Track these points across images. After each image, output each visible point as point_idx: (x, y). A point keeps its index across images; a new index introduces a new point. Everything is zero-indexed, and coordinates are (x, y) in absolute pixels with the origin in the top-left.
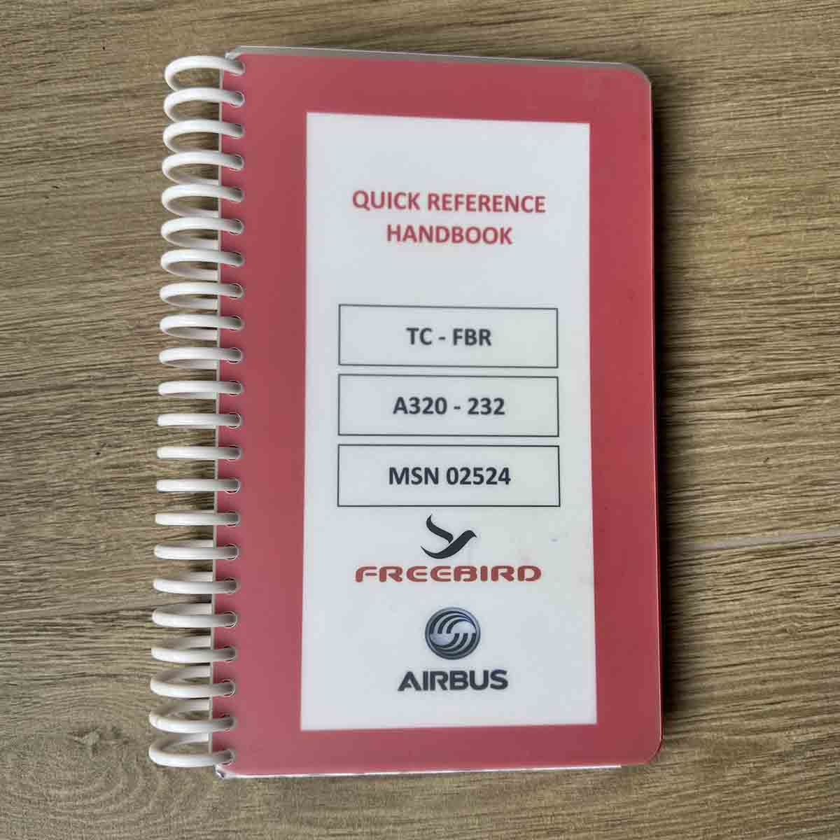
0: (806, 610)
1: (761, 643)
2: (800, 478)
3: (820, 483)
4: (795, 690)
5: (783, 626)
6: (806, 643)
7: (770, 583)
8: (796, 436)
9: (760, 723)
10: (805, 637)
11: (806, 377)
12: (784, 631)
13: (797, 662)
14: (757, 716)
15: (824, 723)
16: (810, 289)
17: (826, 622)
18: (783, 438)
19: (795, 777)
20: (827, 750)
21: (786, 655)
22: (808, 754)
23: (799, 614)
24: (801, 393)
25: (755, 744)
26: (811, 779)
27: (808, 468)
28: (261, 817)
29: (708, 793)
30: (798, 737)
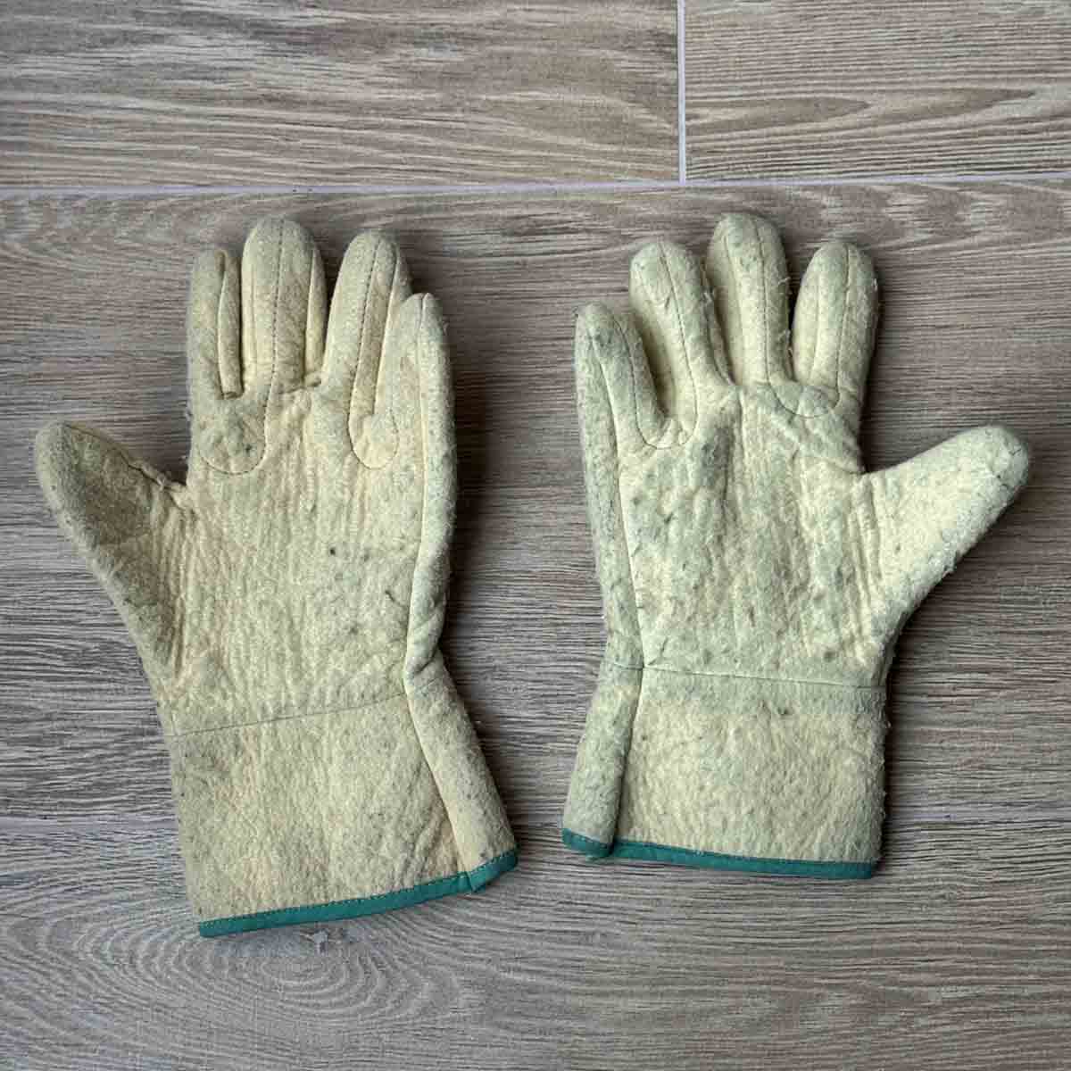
0: (964, 880)
1: (921, 905)
2: (970, 761)
3: (989, 768)
4: (948, 951)
5: (942, 892)
6: (964, 910)
7: (933, 853)
8: (970, 723)
9: (914, 977)
10: (962, 905)
11: (986, 671)
12: (943, 896)
13: (953, 926)
14: (911, 971)
15: (972, 983)
16: (998, 590)
17: (982, 893)
18: (958, 724)
19: (941, 1029)
20: (972, 1008)
21: (944, 919)
22: (956, 1010)
23: (958, 884)
24: (978, 684)
25: (908, 996)
26: (956, 1032)
27: (979, 753)
28: (465, 1018)
29: (862, 1035)
30: (947, 993)
